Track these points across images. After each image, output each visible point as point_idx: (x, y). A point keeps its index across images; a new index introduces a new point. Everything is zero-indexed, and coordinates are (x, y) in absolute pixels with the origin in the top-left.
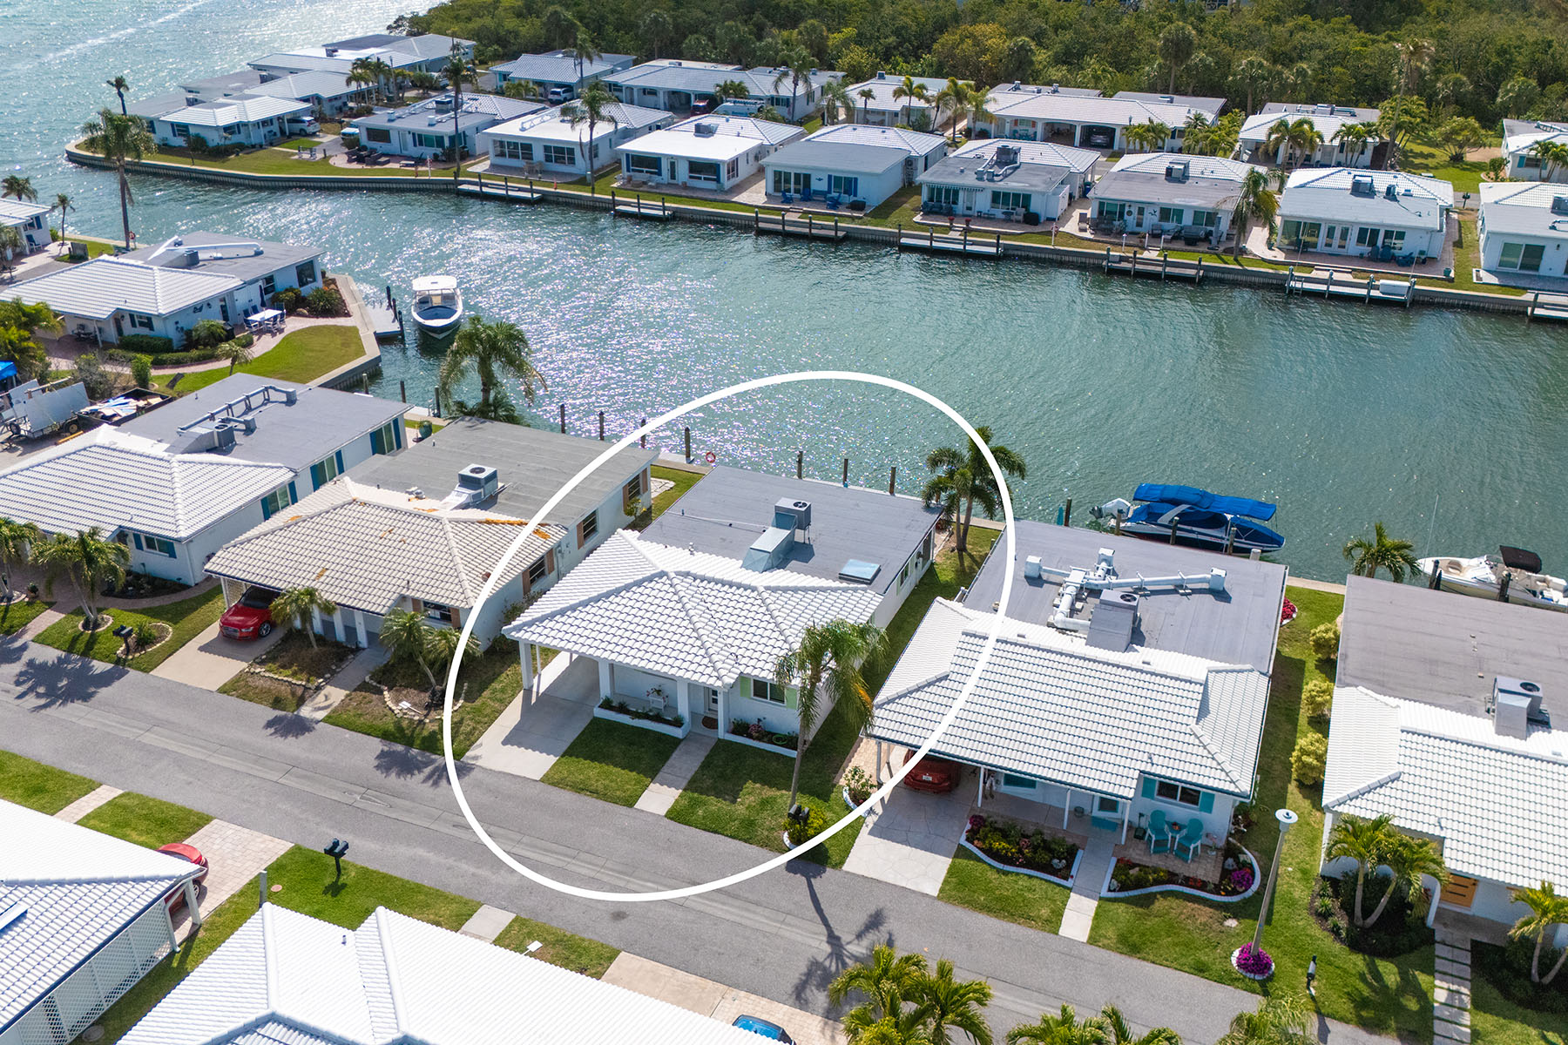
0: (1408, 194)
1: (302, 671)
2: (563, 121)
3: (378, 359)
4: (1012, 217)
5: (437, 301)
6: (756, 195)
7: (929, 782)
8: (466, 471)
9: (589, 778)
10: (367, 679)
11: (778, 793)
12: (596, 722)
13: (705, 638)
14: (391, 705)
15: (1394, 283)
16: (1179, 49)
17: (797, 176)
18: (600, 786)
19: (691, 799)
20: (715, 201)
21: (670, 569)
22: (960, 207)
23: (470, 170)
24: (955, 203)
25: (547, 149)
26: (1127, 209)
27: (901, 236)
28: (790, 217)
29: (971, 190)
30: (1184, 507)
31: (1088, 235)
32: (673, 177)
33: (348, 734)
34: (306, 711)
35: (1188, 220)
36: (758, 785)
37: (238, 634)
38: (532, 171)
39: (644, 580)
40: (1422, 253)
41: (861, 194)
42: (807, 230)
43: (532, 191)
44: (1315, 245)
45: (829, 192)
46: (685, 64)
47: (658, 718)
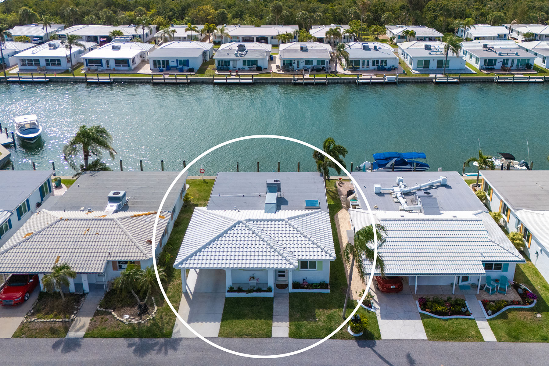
0: (380, 48)
1: (59, 314)
2: (50, 49)
3: (10, 155)
4: (252, 69)
5: (27, 126)
6: (146, 70)
7: (394, 288)
8: (111, 195)
9: (243, 329)
10: (99, 309)
11: (332, 311)
12: (228, 300)
13: (275, 247)
14: (120, 319)
15: (390, 77)
16: (278, 10)
17: (163, 61)
18: (249, 330)
19: (296, 325)
20: (130, 74)
21: (242, 219)
22: (231, 67)
23: (10, 72)
24: (229, 65)
25: (47, 60)
26: (293, 62)
27: (214, 79)
28: (166, 77)
29: (234, 60)
30: (395, 159)
31: (282, 72)
32: (108, 67)
33: (103, 341)
34: (71, 334)
35: (315, 63)
36: (321, 310)
37: (13, 303)
38: (42, 70)
39: (232, 227)
40: (393, 66)
41: (191, 66)
42: (175, 81)
43: (46, 78)
44: (359, 68)
45: (178, 66)
46: (90, 26)
47: (259, 290)
